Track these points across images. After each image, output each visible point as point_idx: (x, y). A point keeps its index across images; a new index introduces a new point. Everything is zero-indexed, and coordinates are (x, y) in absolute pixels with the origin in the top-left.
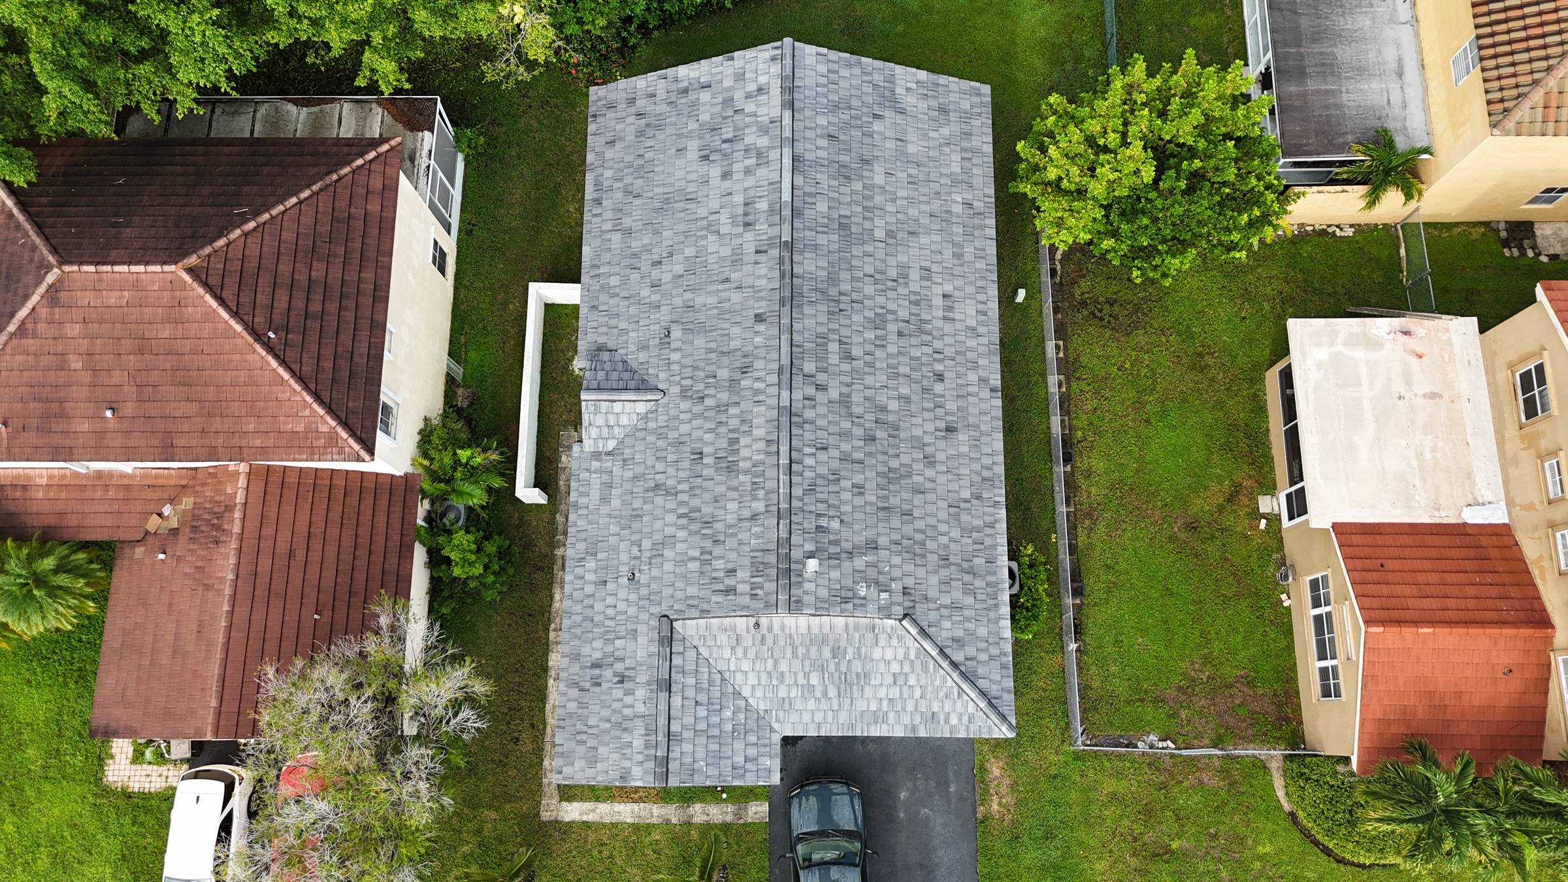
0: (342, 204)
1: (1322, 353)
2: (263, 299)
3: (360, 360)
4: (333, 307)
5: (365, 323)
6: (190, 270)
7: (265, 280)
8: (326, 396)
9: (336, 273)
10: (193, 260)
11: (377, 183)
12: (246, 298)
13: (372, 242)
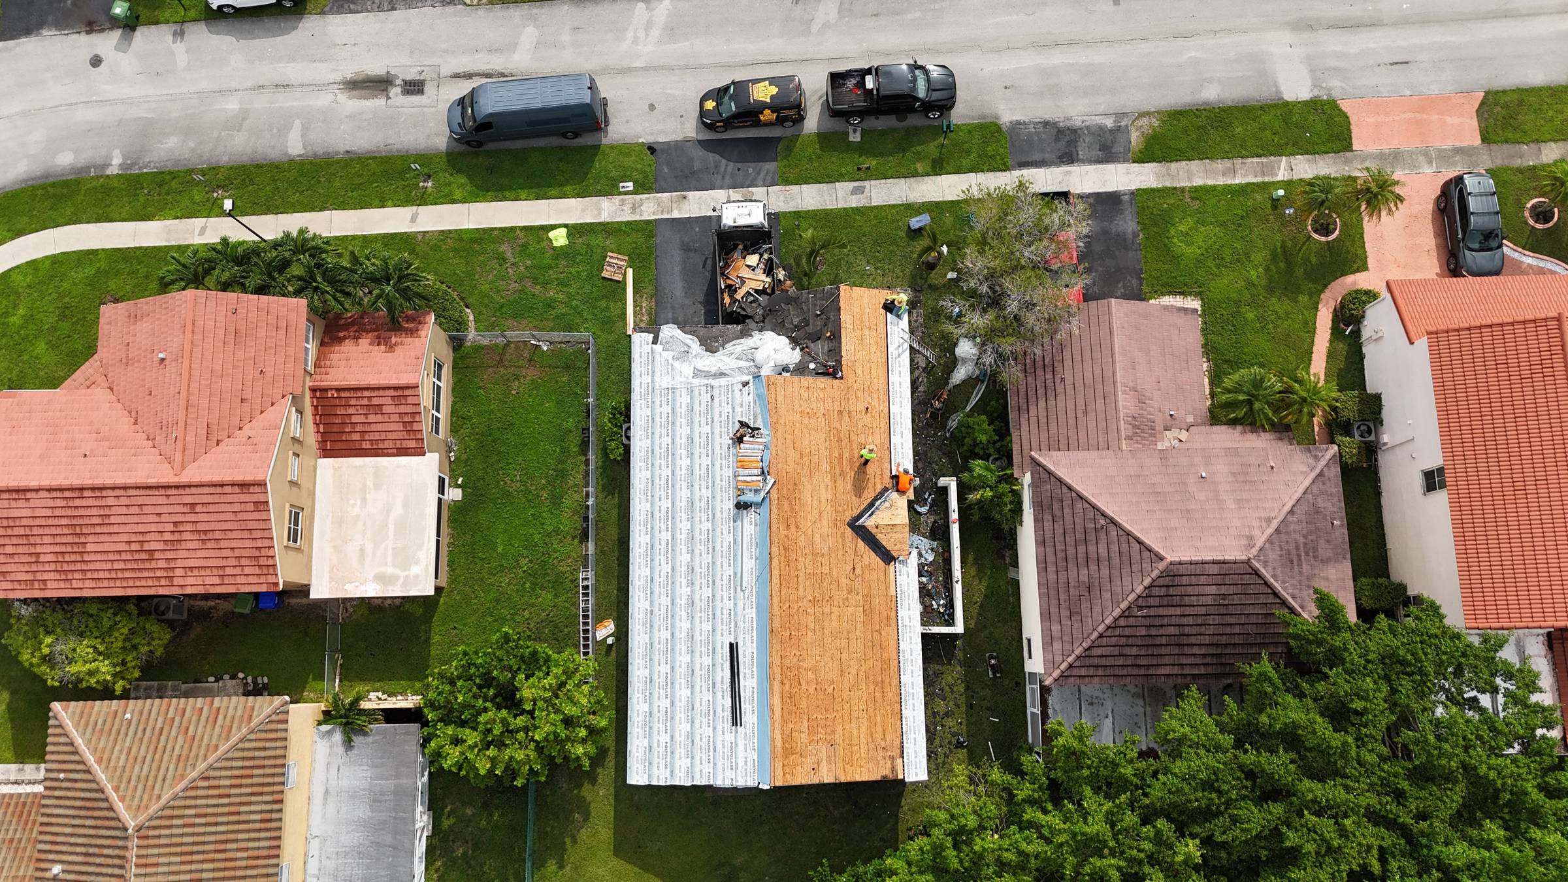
0: (1076, 625)
1: (415, 570)
2: (1114, 548)
3: (1048, 517)
4: (1071, 551)
5: (1049, 542)
6: (1162, 559)
7: (1116, 561)
8: (1065, 490)
9: (1073, 574)
10: (1161, 566)
11: (1057, 646)
12: (1125, 546)
13: (1054, 602)
